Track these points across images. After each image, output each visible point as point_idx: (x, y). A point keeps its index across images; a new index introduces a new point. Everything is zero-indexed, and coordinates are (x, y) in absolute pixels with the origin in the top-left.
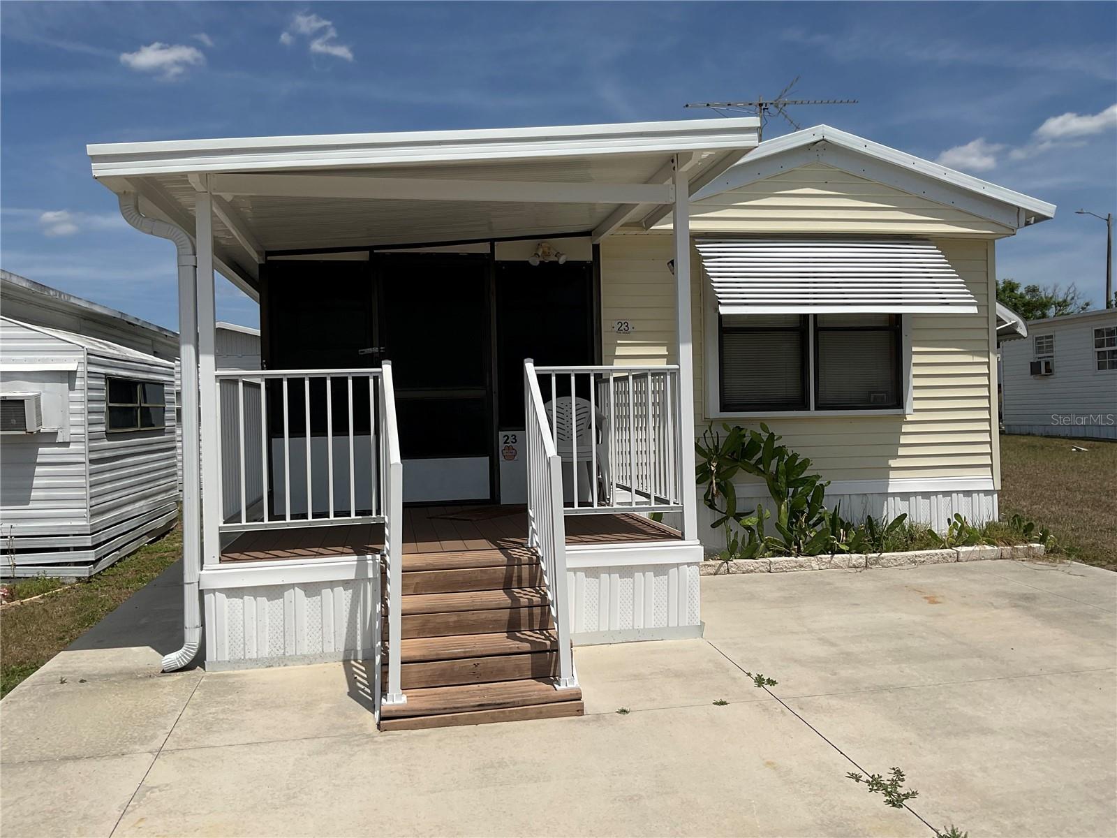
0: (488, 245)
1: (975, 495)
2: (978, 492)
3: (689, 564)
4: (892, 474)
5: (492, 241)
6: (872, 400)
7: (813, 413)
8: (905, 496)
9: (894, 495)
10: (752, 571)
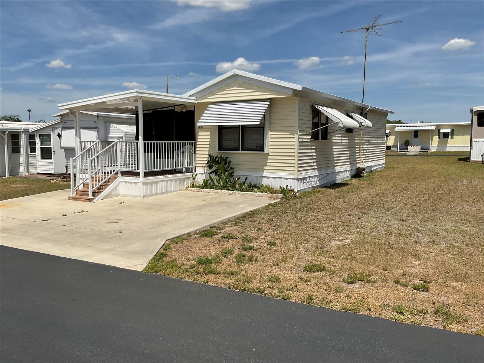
0: (173, 107)
1: (289, 179)
2: (290, 178)
3: (140, 183)
4: (265, 171)
5: (174, 106)
6: (257, 148)
7: (240, 152)
8: (268, 178)
9: (265, 177)
10: (206, 192)
